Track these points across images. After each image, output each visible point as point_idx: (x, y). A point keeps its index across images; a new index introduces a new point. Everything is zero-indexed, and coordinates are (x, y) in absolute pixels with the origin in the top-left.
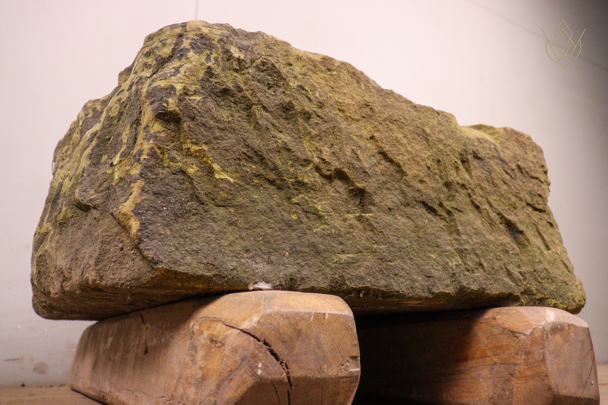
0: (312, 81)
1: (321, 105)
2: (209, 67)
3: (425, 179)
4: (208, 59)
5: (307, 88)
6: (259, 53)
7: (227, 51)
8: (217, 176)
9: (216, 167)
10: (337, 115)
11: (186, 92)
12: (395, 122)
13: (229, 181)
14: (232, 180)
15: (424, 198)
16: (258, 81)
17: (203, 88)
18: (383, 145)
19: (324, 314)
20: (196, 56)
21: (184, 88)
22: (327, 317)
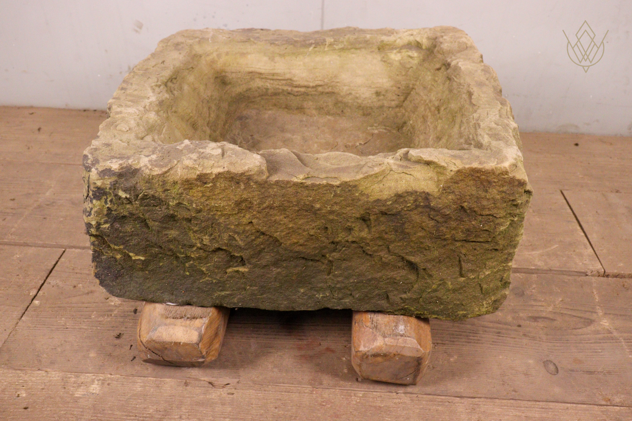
0: (188, 197)
1: (199, 211)
2: (108, 207)
3: (305, 243)
4: (106, 202)
5: (184, 203)
6: (141, 189)
7: (116, 195)
8: (133, 258)
9: (131, 254)
10: (215, 214)
11: (99, 224)
12: (276, 208)
13: (141, 260)
14: (142, 258)
15: (302, 256)
16: (146, 206)
17: (109, 218)
18: (260, 228)
19: (180, 343)
20: (99, 202)
21: (97, 222)
22: (181, 344)
